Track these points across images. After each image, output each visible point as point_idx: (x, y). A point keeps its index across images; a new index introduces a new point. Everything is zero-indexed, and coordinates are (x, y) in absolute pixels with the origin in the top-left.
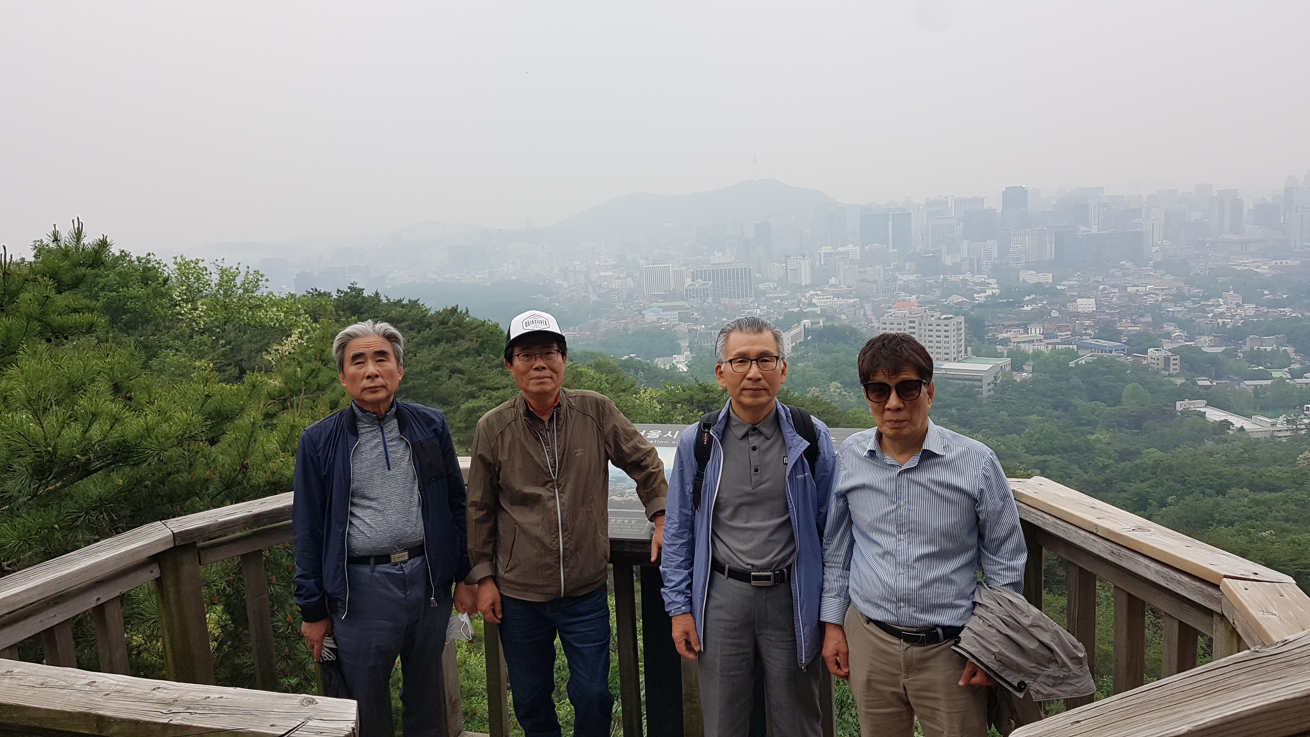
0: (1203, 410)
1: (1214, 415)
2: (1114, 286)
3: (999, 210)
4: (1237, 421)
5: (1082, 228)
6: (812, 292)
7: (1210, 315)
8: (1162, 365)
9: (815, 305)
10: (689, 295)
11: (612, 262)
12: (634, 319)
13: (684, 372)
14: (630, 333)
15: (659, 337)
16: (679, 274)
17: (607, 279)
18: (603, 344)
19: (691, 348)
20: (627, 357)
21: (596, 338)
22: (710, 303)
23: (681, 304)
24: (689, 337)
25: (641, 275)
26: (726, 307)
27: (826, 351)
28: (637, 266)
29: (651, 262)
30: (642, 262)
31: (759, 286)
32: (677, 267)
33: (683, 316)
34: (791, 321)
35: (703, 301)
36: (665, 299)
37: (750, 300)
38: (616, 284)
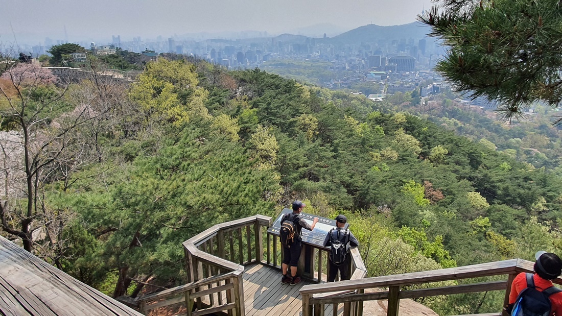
10: (387, 69)
11: (357, 53)
12: (363, 78)
13: (380, 101)
14: (361, 83)
15: (372, 86)
16: (383, 60)
17: (354, 60)
18: (349, 87)
19: (385, 91)
20: (358, 93)
21: (346, 84)
22: (395, 72)
23: (383, 72)
24: (384, 87)
25: (368, 60)
26: (402, 75)
27: (441, 97)
28: (367, 55)
29: (373, 54)
30: (369, 54)
31: (417, 67)
32: (384, 56)
33: (383, 77)
34: (428, 83)
35: (392, 72)
36: (377, 70)
37: (412, 72)
38: (357, 63)
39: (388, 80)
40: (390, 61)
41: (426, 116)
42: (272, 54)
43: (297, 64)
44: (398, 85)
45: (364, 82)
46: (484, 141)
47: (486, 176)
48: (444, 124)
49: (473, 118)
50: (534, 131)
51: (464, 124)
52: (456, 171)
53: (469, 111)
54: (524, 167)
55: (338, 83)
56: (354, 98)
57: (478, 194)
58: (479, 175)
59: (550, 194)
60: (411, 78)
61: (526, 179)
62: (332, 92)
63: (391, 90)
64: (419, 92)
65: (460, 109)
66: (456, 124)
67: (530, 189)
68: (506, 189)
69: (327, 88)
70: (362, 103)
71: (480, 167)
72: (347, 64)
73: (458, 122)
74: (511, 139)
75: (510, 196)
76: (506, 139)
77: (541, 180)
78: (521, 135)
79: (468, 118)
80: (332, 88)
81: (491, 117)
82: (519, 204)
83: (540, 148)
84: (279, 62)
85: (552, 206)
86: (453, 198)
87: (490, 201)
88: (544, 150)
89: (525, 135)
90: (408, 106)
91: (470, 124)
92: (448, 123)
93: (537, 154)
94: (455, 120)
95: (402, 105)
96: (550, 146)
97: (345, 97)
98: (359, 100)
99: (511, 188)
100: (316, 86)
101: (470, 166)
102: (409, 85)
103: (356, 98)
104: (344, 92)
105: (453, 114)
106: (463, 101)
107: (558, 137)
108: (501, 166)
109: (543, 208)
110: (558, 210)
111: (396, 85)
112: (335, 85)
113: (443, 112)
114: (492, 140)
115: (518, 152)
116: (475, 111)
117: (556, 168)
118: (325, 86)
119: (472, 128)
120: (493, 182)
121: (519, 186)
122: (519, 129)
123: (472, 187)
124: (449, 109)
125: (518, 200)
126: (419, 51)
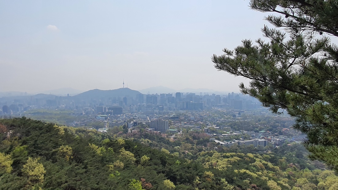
0: (214, 140)
1: (217, 141)
3: (175, 97)
4: (221, 143)
5: (191, 102)
6: (136, 114)
7: (215, 120)
8: (207, 131)
9: (136, 117)
10: (107, 113)
11: (89, 105)
12: (94, 119)
13: (105, 132)
14: (93, 122)
15: (100, 123)
16: (105, 108)
17: (87, 109)
18: (86, 125)
19: (107, 126)
20: (92, 129)
21: (84, 123)
22: (112, 115)
23: (105, 115)
24: (107, 124)
25: (96, 108)
26: (116, 117)
27: (139, 128)
28: (95, 106)
29: (98, 105)
31: (123, 112)
32: (105, 106)
33: (106, 118)
34: (131, 120)
35: (111, 115)
36: (101, 114)
37: (122, 115)
38: (89, 110)
39: (109, 120)
40: (109, 109)
41: (133, 138)
42: (31, 107)
43: (50, 112)
44: (115, 122)
45: (95, 121)
46: (163, 149)
47: (170, 169)
48: (142, 143)
49: (156, 138)
50: (184, 142)
51: (152, 142)
52: (155, 169)
53: (154, 134)
54: (186, 161)
55: (79, 123)
56: (90, 132)
57: (169, 180)
58: (167, 169)
59: (200, 174)
60: (121, 118)
61: (189, 168)
62: (75, 129)
63: (111, 125)
64: (127, 125)
65: (149, 134)
66: (148, 142)
67: (191, 173)
68: (181, 175)
69: (72, 127)
70: (95, 134)
71: (167, 165)
72: (83, 112)
73: (149, 140)
74: (175, 147)
75: (183, 178)
76: (173, 147)
77: (195, 167)
78: (179, 144)
79: (154, 138)
80: (75, 126)
81: (164, 137)
82: (188, 182)
83: (188, 150)
84: (37, 112)
85: (202, 180)
86: (157, 186)
87: (175, 184)
88: (190, 151)
89: (181, 144)
90: (121, 134)
91: (155, 141)
92: (144, 141)
93: (188, 153)
94: (147, 140)
95: (118, 133)
96: (192, 148)
97: (84, 131)
98: (93, 132)
99: (183, 174)
100: (64, 126)
101: (162, 165)
102: (121, 122)
103: (91, 132)
104: (83, 128)
105: (146, 136)
106: (149, 129)
107: (194, 144)
108: (176, 162)
109: (199, 182)
110: (205, 182)
111: (114, 122)
112: (77, 124)
113: (141, 135)
114: (167, 148)
115: (179, 153)
116: (156, 134)
117: (197, 159)
118: (70, 125)
119: (156, 143)
120: (174, 172)
121: (186, 172)
122: (178, 141)
123: (165, 177)
124: (144, 134)
125: (187, 180)
126: (124, 104)
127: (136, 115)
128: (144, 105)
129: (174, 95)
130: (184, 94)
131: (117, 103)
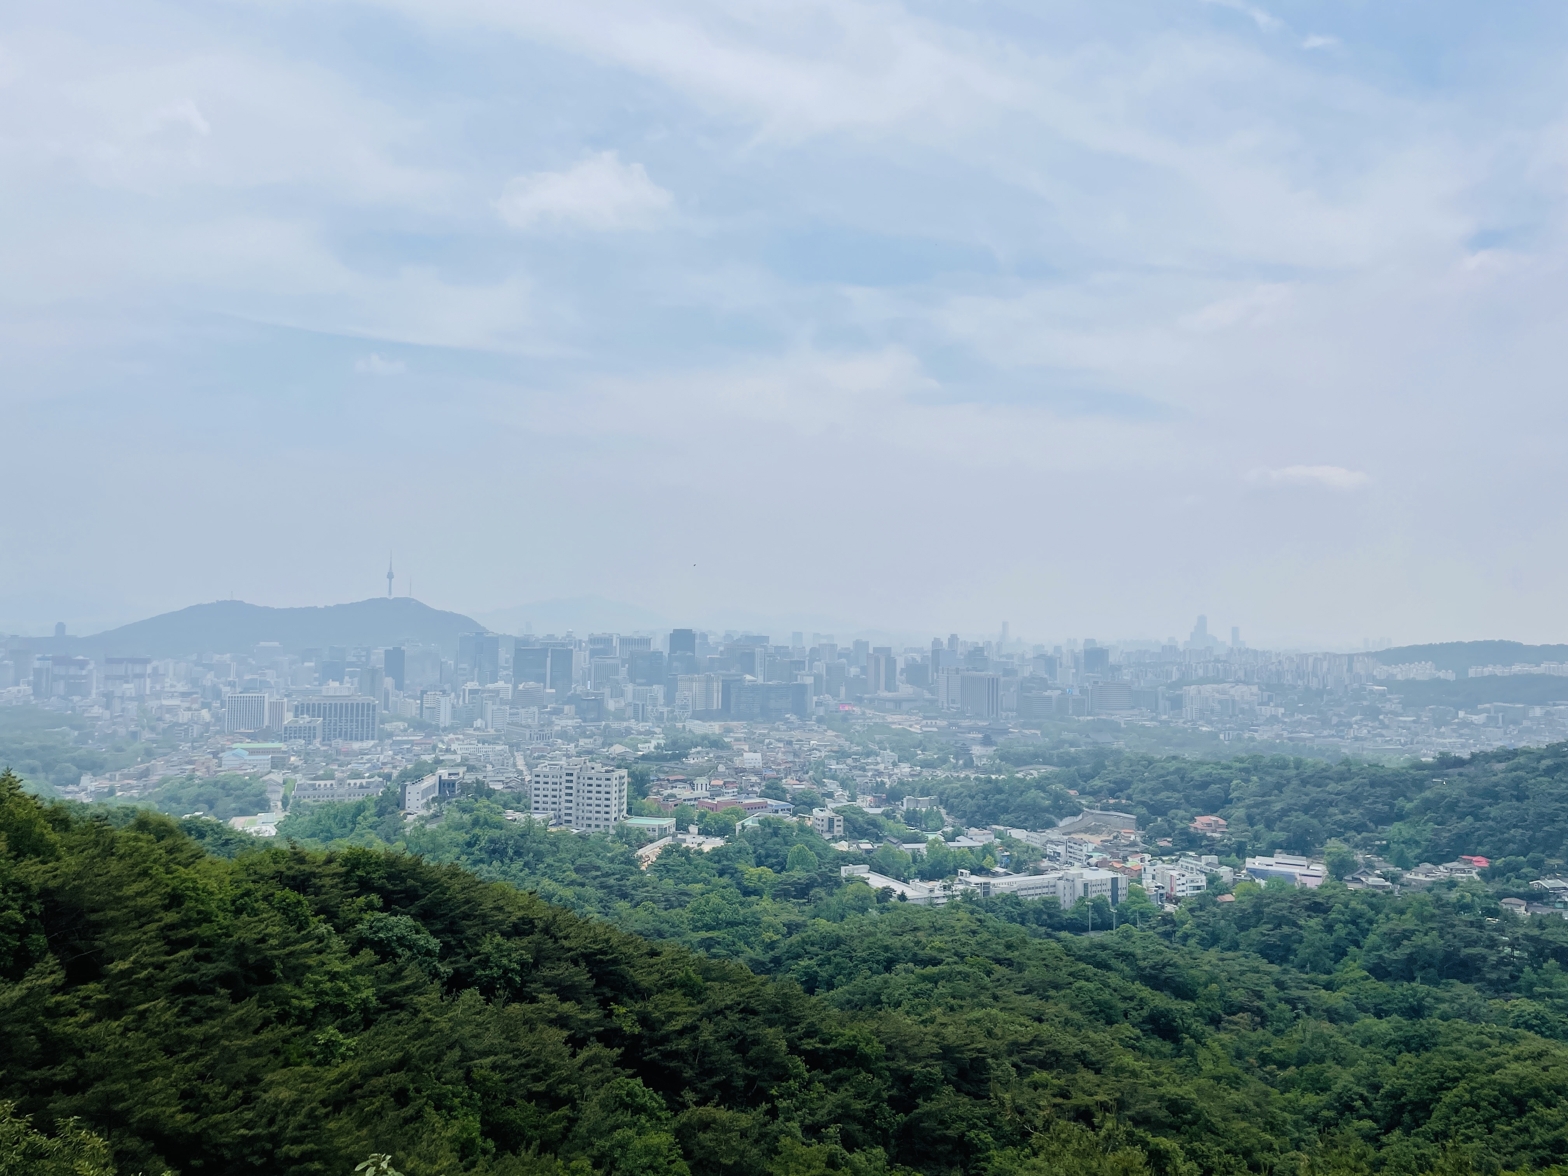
0: (866, 876)
2: (779, 740)
3: (666, 654)
5: (748, 677)
6: (451, 736)
7: (870, 774)
8: (826, 828)
9: (455, 752)
10: (289, 734)
11: (181, 687)
13: (269, 836)
16: (277, 708)
17: (170, 710)
19: (285, 804)
20: (192, 815)
22: (317, 743)
23: (277, 745)
24: (284, 790)
25: (222, 707)
26: (338, 752)
28: (218, 694)
29: (238, 690)
30: (226, 689)
31: (383, 727)
32: (275, 698)
33: (279, 762)
34: (422, 771)
35: (307, 744)
36: (253, 737)
37: (372, 743)
38: (184, 717)
39: (295, 769)
40: (299, 710)
44: (329, 782)
52: (561, 1022)
60: (369, 761)
63: (307, 799)
64: (398, 798)
102: (364, 782)
106: (525, 818)
111: (322, 783)
126: (389, 682)
127: (453, 747)
128: (497, 692)
129: (660, 644)
130: (711, 639)
131: (347, 678)
